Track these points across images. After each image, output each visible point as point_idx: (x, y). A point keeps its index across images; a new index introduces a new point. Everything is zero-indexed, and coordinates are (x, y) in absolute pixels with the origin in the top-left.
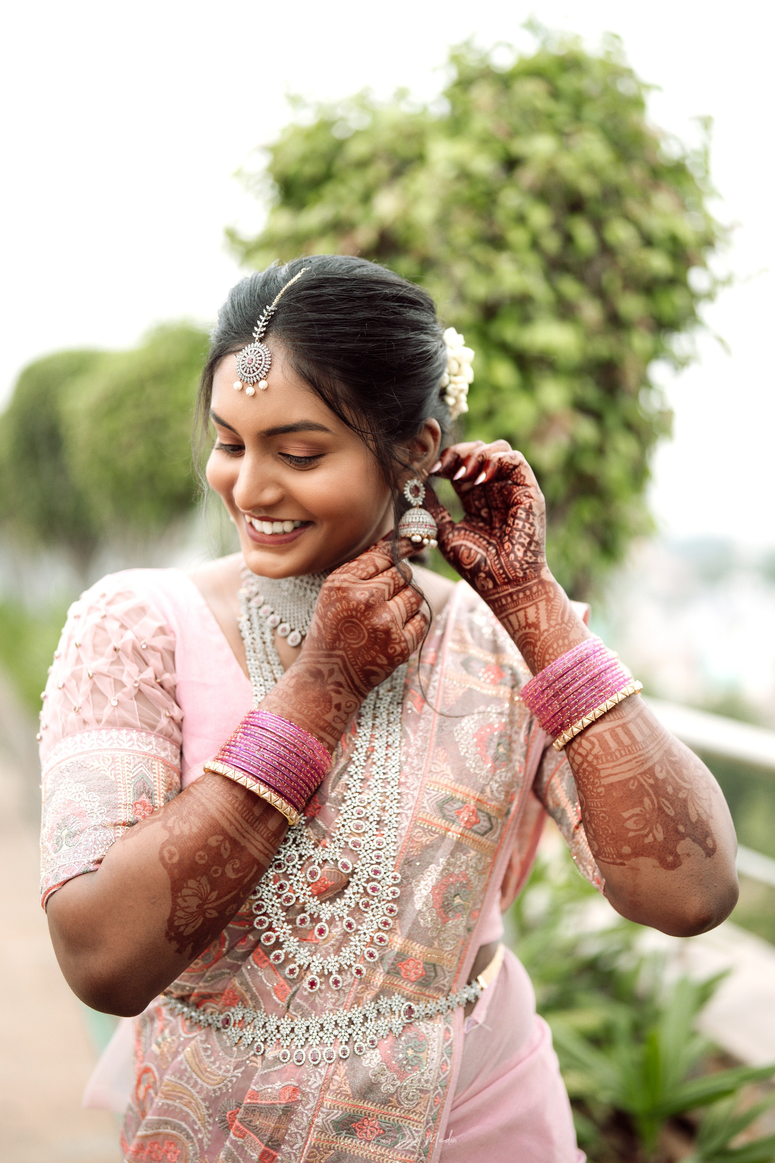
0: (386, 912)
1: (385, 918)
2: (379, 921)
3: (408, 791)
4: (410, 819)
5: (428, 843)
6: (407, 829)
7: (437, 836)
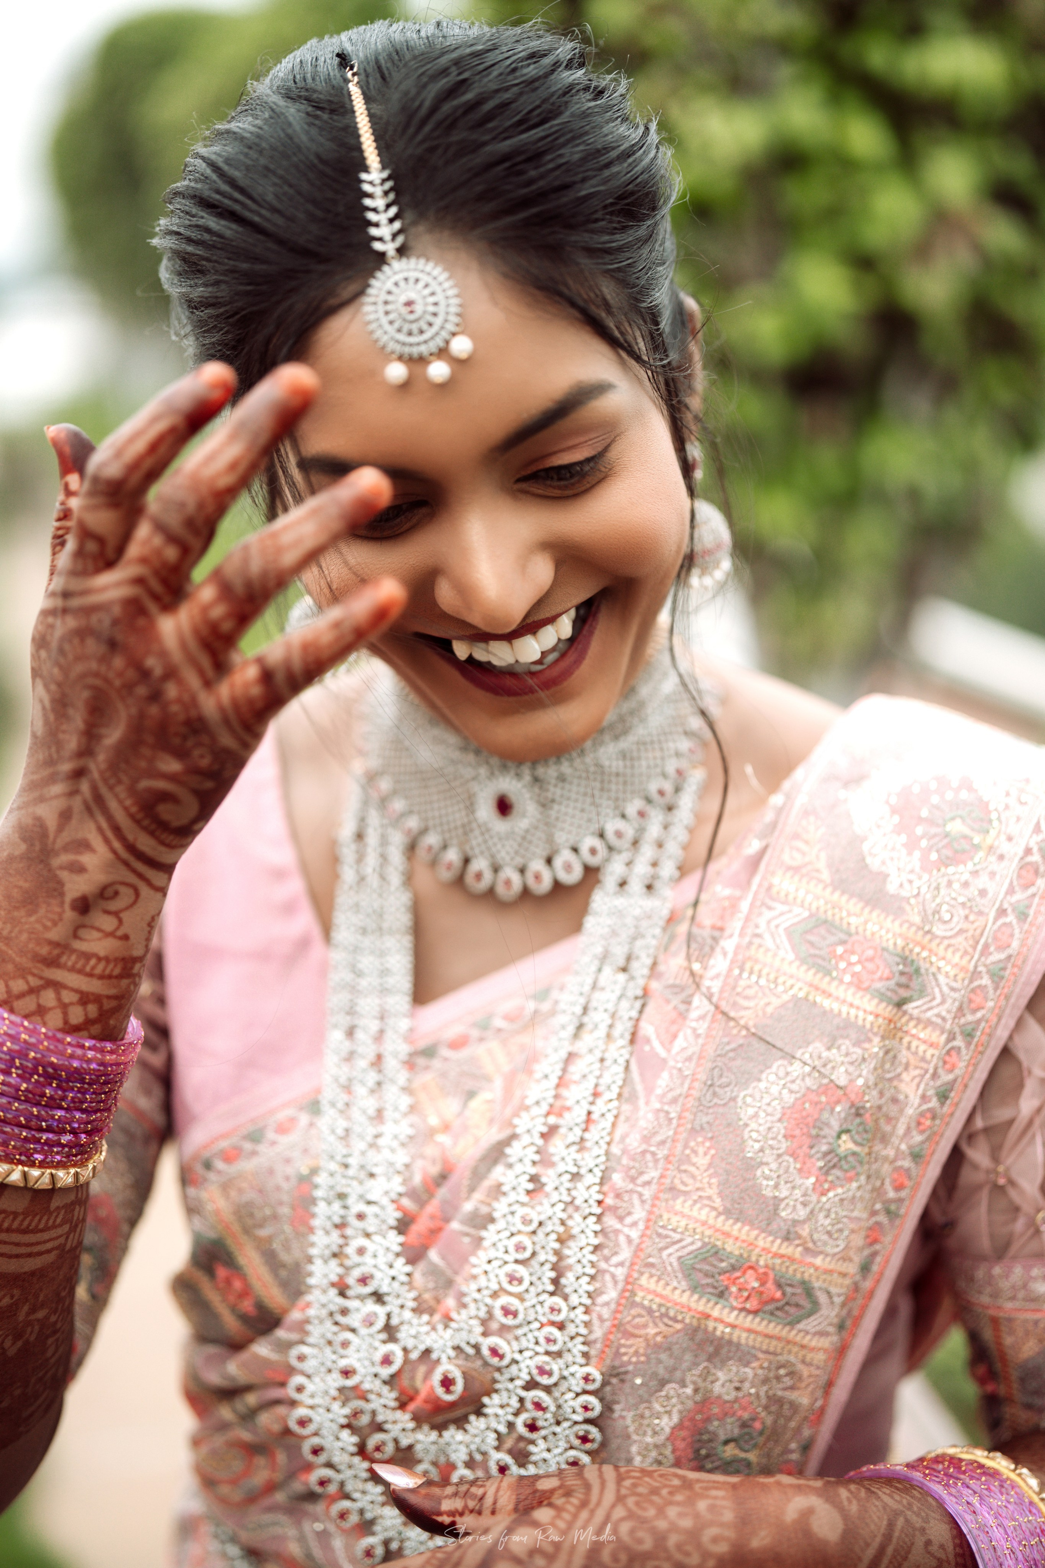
0: (577, 1442)
1: (572, 1453)
2: (562, 1459)
3: (618, 1226)
4: (620, 1286)
5: (659, 1339)
6: (613, 1306)
7: (679, 1326)
